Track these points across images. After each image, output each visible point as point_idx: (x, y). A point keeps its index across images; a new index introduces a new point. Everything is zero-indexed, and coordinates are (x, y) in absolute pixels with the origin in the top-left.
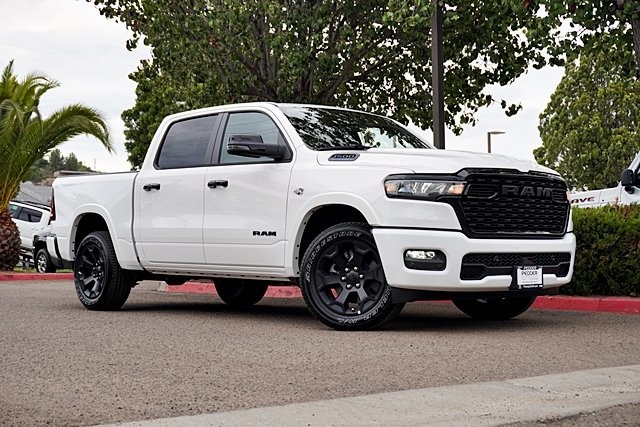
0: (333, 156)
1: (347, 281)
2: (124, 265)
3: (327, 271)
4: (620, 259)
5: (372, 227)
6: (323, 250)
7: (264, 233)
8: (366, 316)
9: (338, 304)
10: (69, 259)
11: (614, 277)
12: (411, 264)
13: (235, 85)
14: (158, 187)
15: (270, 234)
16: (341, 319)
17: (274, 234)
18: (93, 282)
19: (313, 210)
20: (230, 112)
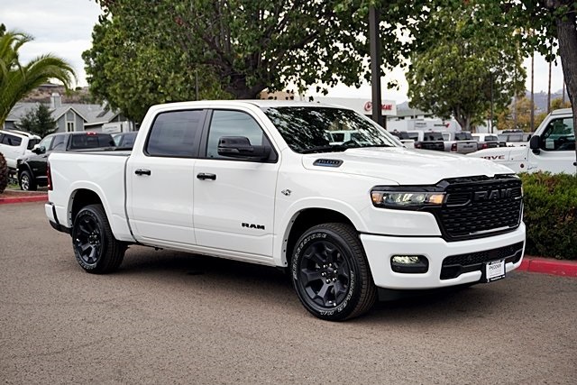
0: (317, 161)
2: (118, 237)
4: (548, 228)
5: (360, 233)
7: (252, 226)
10: (67, 226)
12: (397, 268)
14: (149, 173)
15: (259, 227)
17: (263, 227)
18: (90, 249)
19: (300, 211)
20: (214, 109)
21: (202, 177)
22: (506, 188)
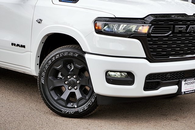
1: (69, 84)
3: (56, 76)
5: (85, 53)
6: (53, 63)
7: (18, 45)
8: (80, 109)
9: (62, 100)
15: (22, 46)
16: (64, 110)
17: (24, 47)
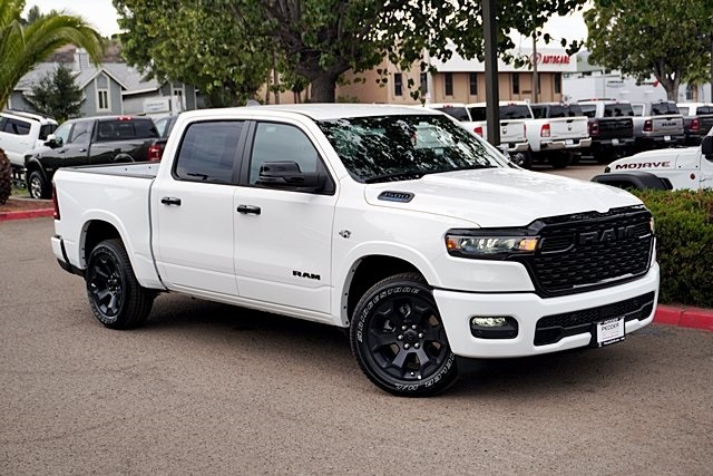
0: (383, 194)
1: (405, 340)
2: (144, 284)
3: (380, 327)
4: (705, 269)
5: (433, 288)
6: (376, 306)
7: (305, 275)
8: (428, 383)
9: (396, 367)
10: (80, 267)
11: (697, 288)
12: (478, 332)
13: (252, 26)
14: (178, 203)
15: (313, 276)
16: (399, 385)
17: (318, 277)
18: (109, 297)
19: (362, 258)
20: (258, 121)
21: (244, 210)
22: (625, 225)
